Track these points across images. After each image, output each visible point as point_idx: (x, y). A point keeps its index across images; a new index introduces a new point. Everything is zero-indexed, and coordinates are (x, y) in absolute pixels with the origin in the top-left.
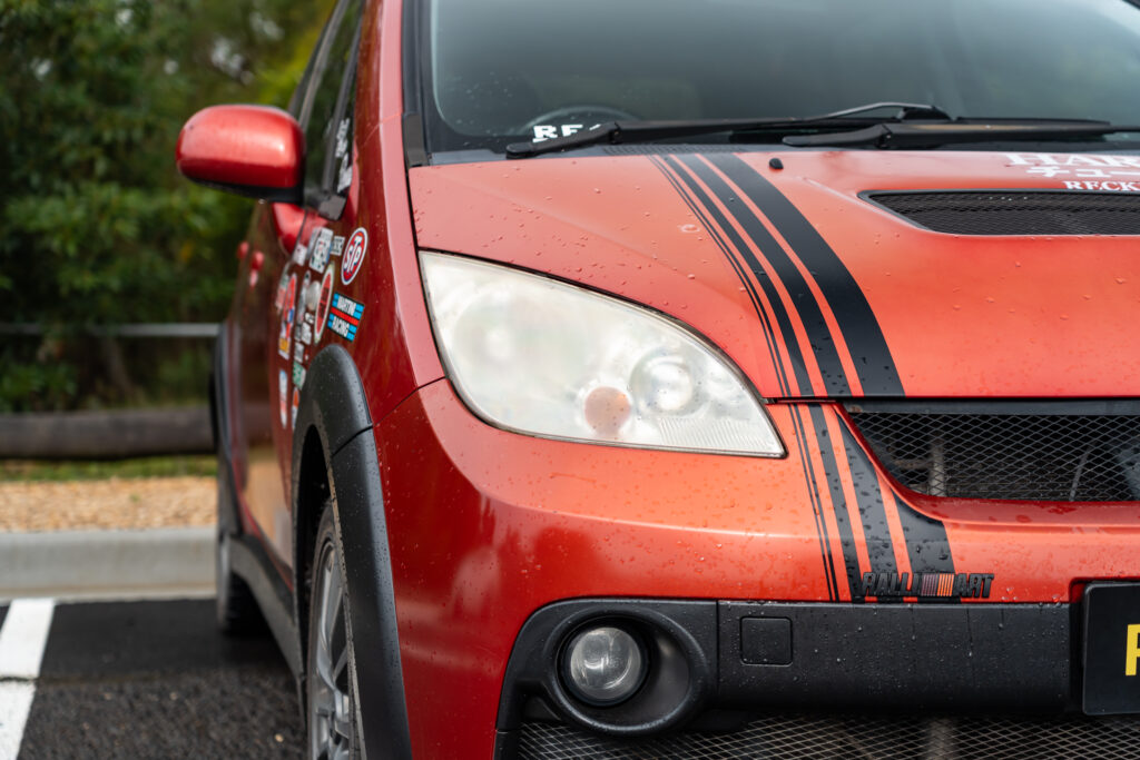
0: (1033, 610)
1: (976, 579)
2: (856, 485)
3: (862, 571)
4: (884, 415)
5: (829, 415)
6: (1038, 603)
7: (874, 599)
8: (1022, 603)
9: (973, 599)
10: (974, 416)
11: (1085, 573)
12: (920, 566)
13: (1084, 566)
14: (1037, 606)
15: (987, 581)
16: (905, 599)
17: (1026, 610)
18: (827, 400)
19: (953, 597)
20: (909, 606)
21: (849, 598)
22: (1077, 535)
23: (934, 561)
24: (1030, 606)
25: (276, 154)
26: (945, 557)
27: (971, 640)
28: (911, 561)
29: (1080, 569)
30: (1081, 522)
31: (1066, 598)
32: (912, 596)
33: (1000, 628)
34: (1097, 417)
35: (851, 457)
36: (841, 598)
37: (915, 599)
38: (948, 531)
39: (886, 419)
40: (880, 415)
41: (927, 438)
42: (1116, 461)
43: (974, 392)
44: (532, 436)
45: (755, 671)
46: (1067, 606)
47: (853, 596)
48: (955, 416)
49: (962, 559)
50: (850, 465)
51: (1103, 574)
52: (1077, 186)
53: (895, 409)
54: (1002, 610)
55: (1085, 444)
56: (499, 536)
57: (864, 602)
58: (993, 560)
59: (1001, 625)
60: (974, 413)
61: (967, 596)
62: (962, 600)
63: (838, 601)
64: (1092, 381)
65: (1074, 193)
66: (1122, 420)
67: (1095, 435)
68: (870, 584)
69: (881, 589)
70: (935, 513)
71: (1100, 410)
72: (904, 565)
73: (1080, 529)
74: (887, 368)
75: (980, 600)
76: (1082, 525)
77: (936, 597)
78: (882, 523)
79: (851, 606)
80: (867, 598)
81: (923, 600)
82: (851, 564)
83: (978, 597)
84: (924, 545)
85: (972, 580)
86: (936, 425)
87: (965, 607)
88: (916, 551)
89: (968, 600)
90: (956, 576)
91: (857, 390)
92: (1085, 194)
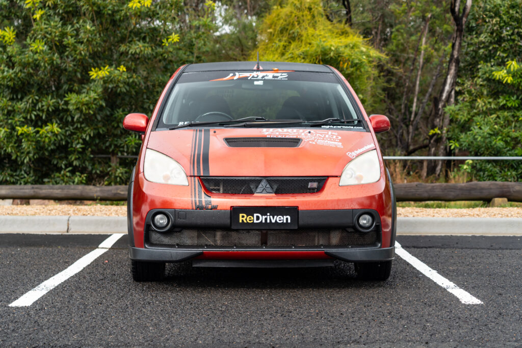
1: (215, 206)
2: (198, 190)
3: (197, 204)
5: (196, 178)
7: (199, 209)
8: (222, 210)
9: (214, 209)
11: (233, 205)
12: (206, 204)
14: (225, 211)
15: (217, 206)
16: (204, 209)
18: (197, 176)
19: (211, 209)
23: (209, 203)
25: (142, 124)
31: (229, 209)
36: (194, 209)
38: (212, 198)
44: (152, 182)
45: (180, 221)
46: (230, 211)
49: (213, 203)
50: (198, 187)
52: (269, 136)
53: (207, 178)
54: (219, 211)
56: (149, 200)
57: (197, 209)
59: (219, 214)
65: (268, 138)
68: (198, 207)
69: (200, 208)
70: (211, 195)
71: (244, 178)
72: (204, 204)
73: (233, 198)
74: (208, 171)
75: (216, 209)
77: (208, 209)
78: (201, 197)
81: (206, 209)
88: (206, 201)
90: (212, 206)
91: (202, 174)
92: (270, 138)
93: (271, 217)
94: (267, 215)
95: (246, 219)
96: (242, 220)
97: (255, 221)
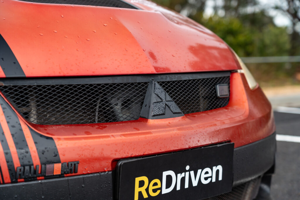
0: (97, 176)
1: (71, 164)
2: (8, 122)
3: (16, 166)
4: (15, 86)
6: (98, 173)
7: (23, 180)
8: (91, 173)
9: (70, 175)
10: (57, 85)
11: (118, 156)
12: (44, 160)
13: (117, 153)
14: (98, 174)
15: (76, 165)
16: (38, 178)
17: (94, 177)
19: (61, 174)
20: (40, 181)
21: (10, 181)
22: (112, 138)
23: (51, 157)
24: (95, 175)
26: (56, 155)
27: (70, 195)
28: (40, 158)
29: (115, 154)
30: (113, 132)
31: (110, 169)
32: (42, 176)
33: (83, 187)
34: (108, 84)
35: (3, 108)
36: (6, 181)
37: (43, 178)
38: (56, 141)
39: (16, 88)
40: (13, 86)
41: (27, 98)
42: (110, 104)
43: (57, 74)
46: (110, 173)
47: (12, 180)
48: (48, 86)
49: (64, 155)
50: (4, 112)
51: (124, 156)
53: (20, 83)
54: (83, 178)
55: (97, 97)
57: (17, 182)
58: (78, 154)
59: (83, 185)
60: (57, 84)
61: (68, 173)
62: (65, 175)
63: (4, 183)
64: (105, 68)
66: (118, 85)
67: (101, 93)
68: (20, 173)
69: (26, 175)
70: (48, 133)
72: (36, 161)
73: (113, 136)
74: (15, 63)
75: (73, 174)
76: (113, 134)
77: (54, 175)
78: (24, 141)
79: (10, 185)
80: (19, 180)
81: (47, 178)
82: (10, 163)
83: (72, 173)
84: (46, 150)
85: (70, 165)
86: (31, 91)
87: (66, 178)
88: (42, 153)
89: (68, 175)
90: (62, 164)
91: (1, 74)
93: (192, 173)
94: (185, 171)
95: (147, 190)
96: (140, 193)
97: (165, 191)
